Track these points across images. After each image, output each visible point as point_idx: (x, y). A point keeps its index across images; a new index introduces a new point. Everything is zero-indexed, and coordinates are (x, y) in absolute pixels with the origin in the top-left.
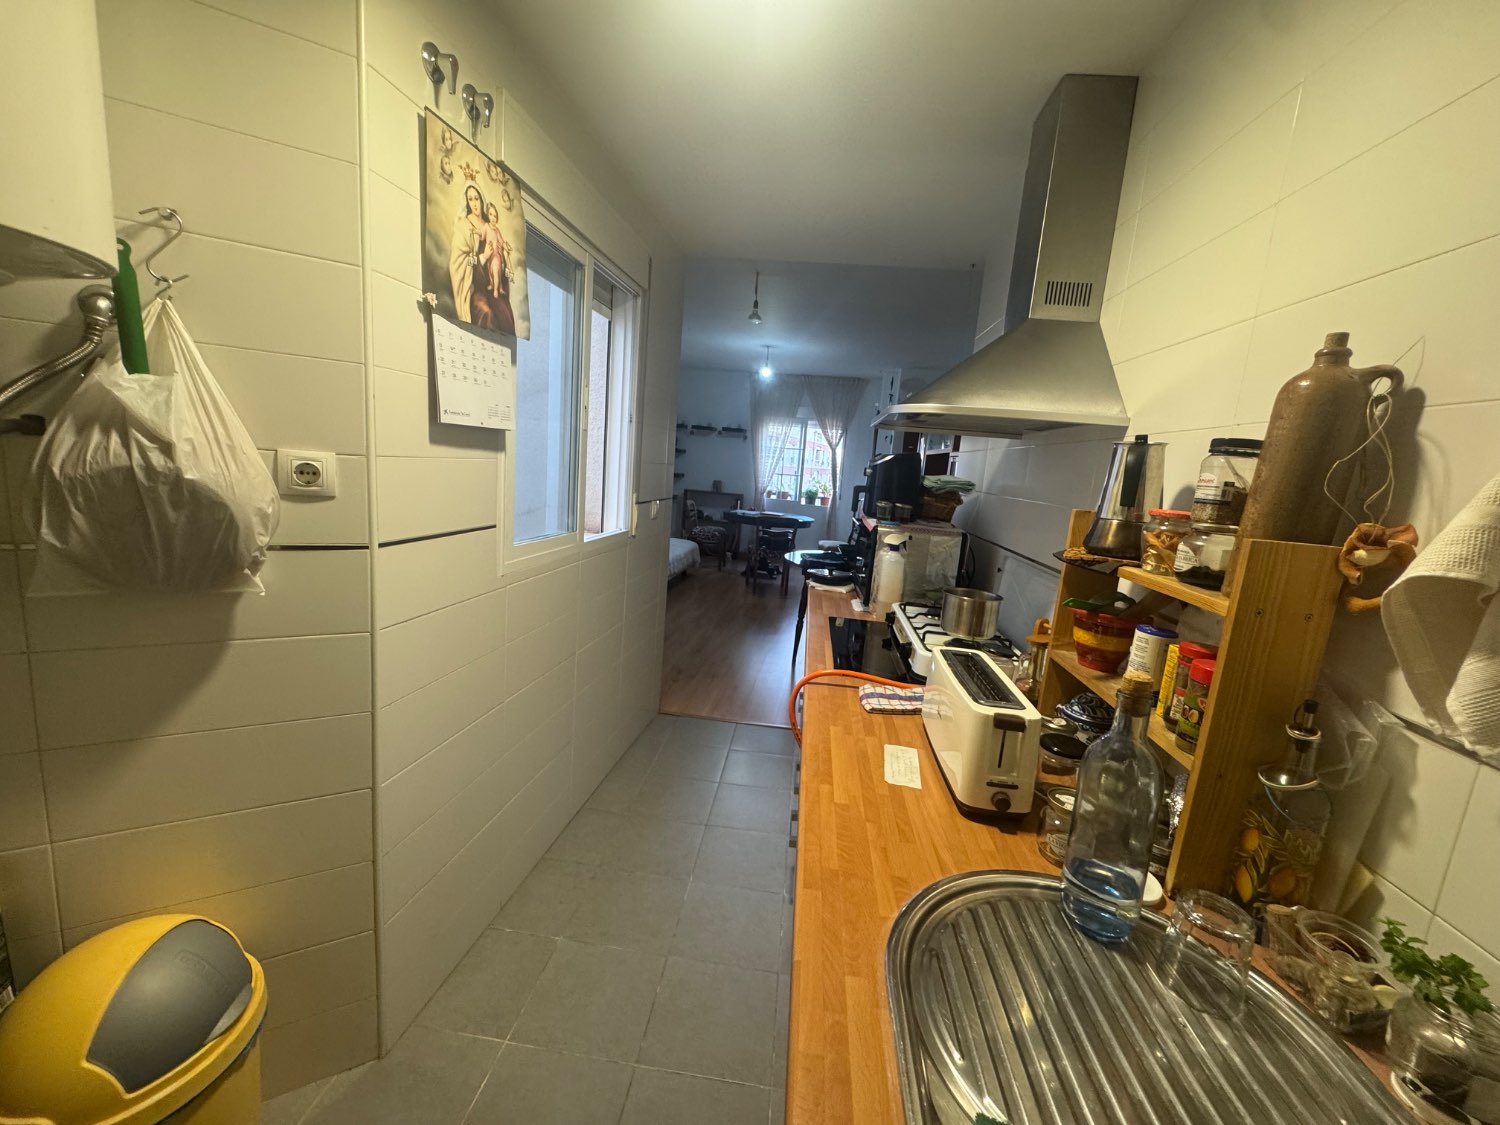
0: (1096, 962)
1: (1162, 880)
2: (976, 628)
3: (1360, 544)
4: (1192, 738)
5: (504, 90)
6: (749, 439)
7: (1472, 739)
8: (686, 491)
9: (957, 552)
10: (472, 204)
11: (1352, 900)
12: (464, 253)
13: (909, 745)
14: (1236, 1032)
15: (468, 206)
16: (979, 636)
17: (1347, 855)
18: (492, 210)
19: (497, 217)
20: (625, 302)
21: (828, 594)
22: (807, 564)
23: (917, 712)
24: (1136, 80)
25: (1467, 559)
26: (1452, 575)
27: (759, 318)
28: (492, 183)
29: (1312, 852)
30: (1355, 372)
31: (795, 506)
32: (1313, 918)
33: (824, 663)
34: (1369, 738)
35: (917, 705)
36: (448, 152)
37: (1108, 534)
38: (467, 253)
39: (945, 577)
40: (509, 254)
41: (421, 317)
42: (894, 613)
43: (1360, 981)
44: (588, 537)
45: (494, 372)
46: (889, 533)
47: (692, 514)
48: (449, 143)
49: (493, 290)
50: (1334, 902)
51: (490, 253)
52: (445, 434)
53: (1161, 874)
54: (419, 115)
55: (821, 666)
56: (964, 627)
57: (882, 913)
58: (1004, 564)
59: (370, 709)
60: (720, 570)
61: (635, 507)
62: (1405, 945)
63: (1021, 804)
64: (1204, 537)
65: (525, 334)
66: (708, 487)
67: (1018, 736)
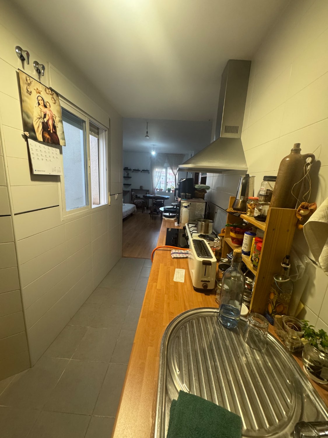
0: (226, 335)
1: (248, 308)
2: (207, 231)
3: (302, 209)
4: (256, 266)
5: (49, 63)
6: (150, 173)
7: (325, 270)
8: (132, 189)
9: (204, 207)
10: (40, 102)
11: (299, 312)
12: (38, 118)
13: (183, 268)
14: (262, 355)
15: (38, 103)
16: (208, 233)
17: (297, 300)
18: (48, 104)
19: (50, 106)
20: (102, 132)
21: (169, 221)
22: (165, 211)
23: (187, 257)
24: (250, 62)
25: (324, 216)
26: (320, 221)
27: (148, 137)
28: (47, 95)
29: (287, 299)
30: (301, 156)
31: (164, 193)
32: (288, 318)
33: (162, 243)
34: (303, 266)
35: (187, 255)
36: (29, 84)
37: (239, 204)
38: (40, 118)
39: (201, 215)
40: (55, 118)
41: (24, 140)
42: (185, 226)
43: (297, 338)
44: (94, 206)
45: (53, 157)
46: (184, 202)
47: (134, 196)
48: (29, 81)
49: (50, 130)
50: (294, 314)
51: (48, 118)
52: (35, 177)
53: (249, 306)
54: (17, 72)
55: (161, 244)
56: (203, 231)
57: (164, 325)
58: (217, 211)
59: (17, 266)
60: (143, 213)
61: (109, 197)
62: (309, 328)
63: (211, 287)
64: (262, 206)
65: (64, 144)
66: (139, 188)
67: (210, 267)
